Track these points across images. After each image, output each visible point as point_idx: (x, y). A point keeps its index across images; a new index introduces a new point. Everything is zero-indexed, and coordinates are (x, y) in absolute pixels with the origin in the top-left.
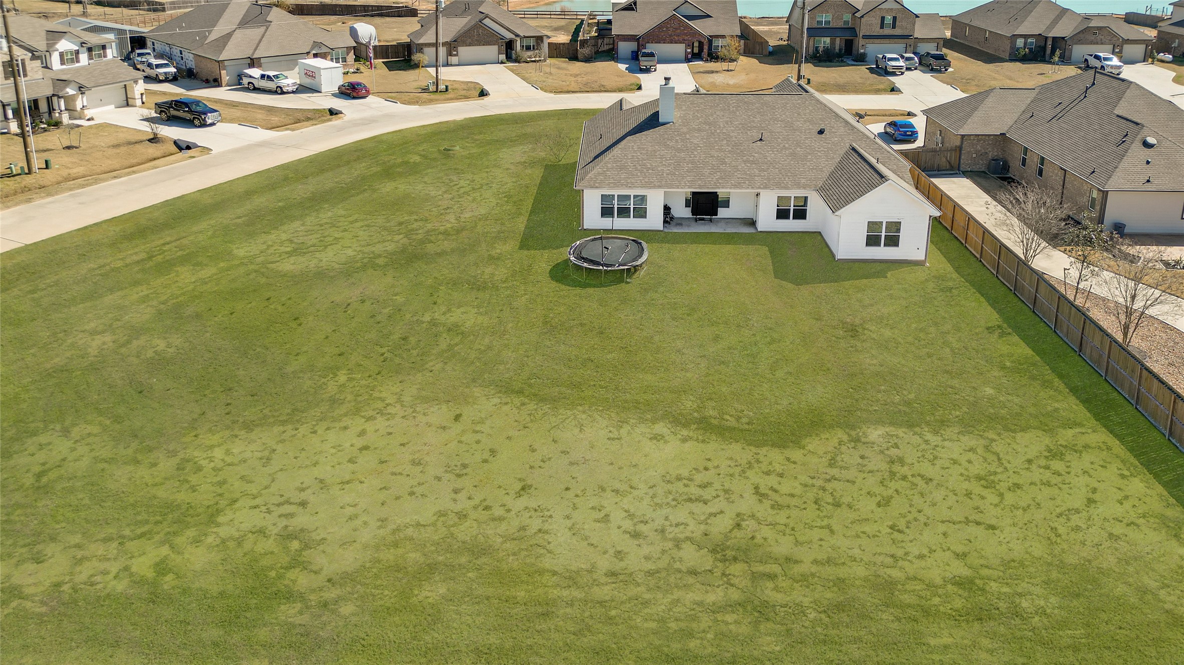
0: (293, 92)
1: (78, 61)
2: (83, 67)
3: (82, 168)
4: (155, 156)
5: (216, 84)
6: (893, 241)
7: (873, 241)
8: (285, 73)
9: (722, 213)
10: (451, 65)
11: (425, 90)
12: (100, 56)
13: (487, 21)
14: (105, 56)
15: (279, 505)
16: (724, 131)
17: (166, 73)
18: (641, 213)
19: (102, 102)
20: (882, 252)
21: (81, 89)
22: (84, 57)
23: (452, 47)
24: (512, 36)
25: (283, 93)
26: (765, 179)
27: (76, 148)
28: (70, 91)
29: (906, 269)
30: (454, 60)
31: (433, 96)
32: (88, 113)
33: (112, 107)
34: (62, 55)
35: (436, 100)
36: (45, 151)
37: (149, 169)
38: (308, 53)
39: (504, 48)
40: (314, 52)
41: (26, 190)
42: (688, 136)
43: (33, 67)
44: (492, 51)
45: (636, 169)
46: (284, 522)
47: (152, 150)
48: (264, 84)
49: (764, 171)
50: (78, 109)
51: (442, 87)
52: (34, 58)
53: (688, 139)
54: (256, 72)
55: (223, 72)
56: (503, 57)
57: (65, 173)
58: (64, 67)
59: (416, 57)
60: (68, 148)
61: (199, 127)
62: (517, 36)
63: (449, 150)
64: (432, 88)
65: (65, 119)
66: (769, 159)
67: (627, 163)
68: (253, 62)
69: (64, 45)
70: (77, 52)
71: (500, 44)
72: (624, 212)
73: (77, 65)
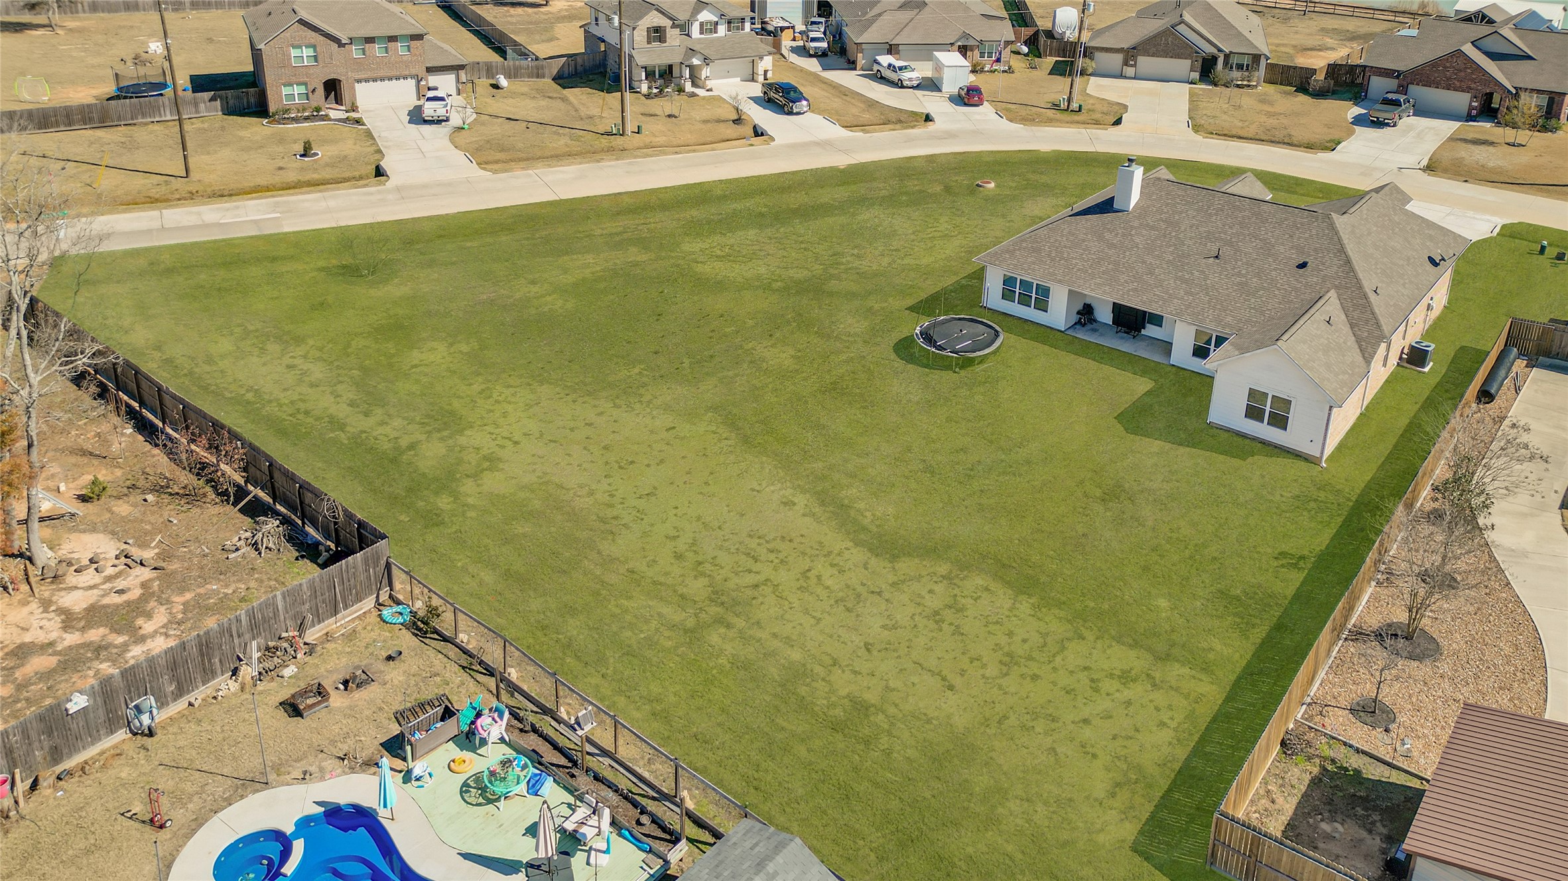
0: (912, 87)
1: (716, 32)
2: (719, 38)
3: (664, 138)
4: (729, 137)
5: (851, 66)
6: (1280, 421)
7: (1254, 413)
8: (913, 64)
9: (1150, 330)
10: (1125, 77)
11: (1056, 106)
12: (738, 29)
13: (1182, 28)
14: (743, 29)
15: (503, 438)
16: (1181, 236)
17: (815, 48)
18: (1042, 306)
19: (728, 74)
20: (1263, 430)
21: (707, 60)
22: (722, 30)
23: (1130, 54)
24: (1215, 51)
25: (902, 87)
26: (1184, 305)
27: (676, 117)
28: (696, 61)
29: (1288, 461)
30: (1130, 71)
31: (1059, 115)
32: (709, 84)
33: (739, 79)
34: (702, 24)
35: (1057, 120)
36: (652, 115)
37: (708, 150)
38: (952, 44)
39: (1199, 65)
40: (960, 43)
41: (610, 150)
42: (1133, 232)
43: (673, 35)
44: (1183, 66)
45: (1049, 256)
46: (497, 449)
47: (731, 130)
48: (888, 74)
49: (1191, 294)
50: (703, 77)
51: (1075, 106)
52: (674, 26)
53: (1131, 235)
54: (885, 60)
55: (860, 55)
56: (1196, 75)
57: (647, 140)
58: (703, 36)
59: (1081, 62)
60: (669, 116)
61: (788, 114)
62: (1220, 50)
63: (980, 186)
64: (1064, 106)
65: (688, 87)
66: (1208, 282)
67: (1044, 246)
68: (891, 49)
69: (706, 16)
70: (716, 23)
71: (1194, 59)
72: (1024, 300)
73: (715, 35)
